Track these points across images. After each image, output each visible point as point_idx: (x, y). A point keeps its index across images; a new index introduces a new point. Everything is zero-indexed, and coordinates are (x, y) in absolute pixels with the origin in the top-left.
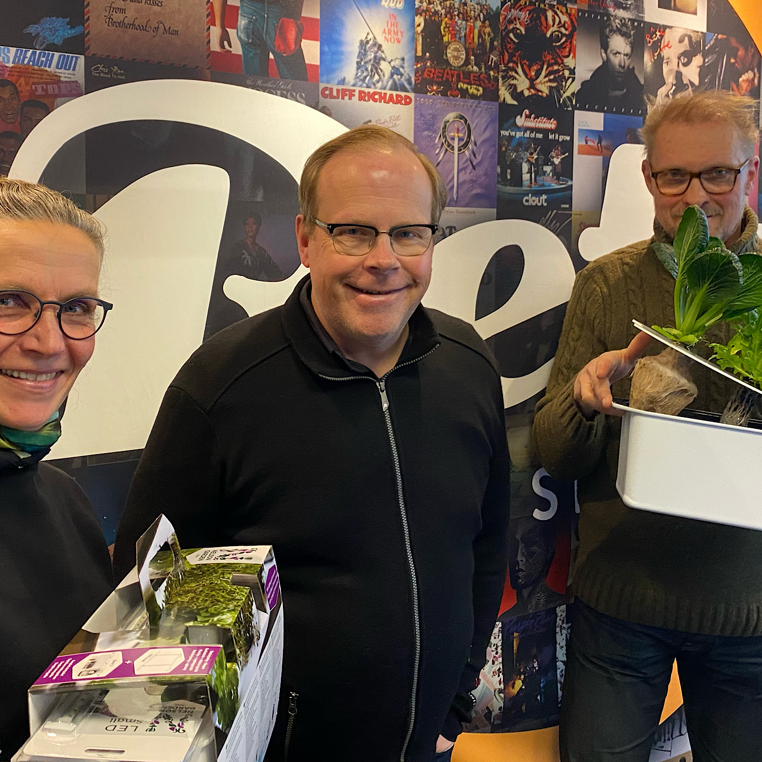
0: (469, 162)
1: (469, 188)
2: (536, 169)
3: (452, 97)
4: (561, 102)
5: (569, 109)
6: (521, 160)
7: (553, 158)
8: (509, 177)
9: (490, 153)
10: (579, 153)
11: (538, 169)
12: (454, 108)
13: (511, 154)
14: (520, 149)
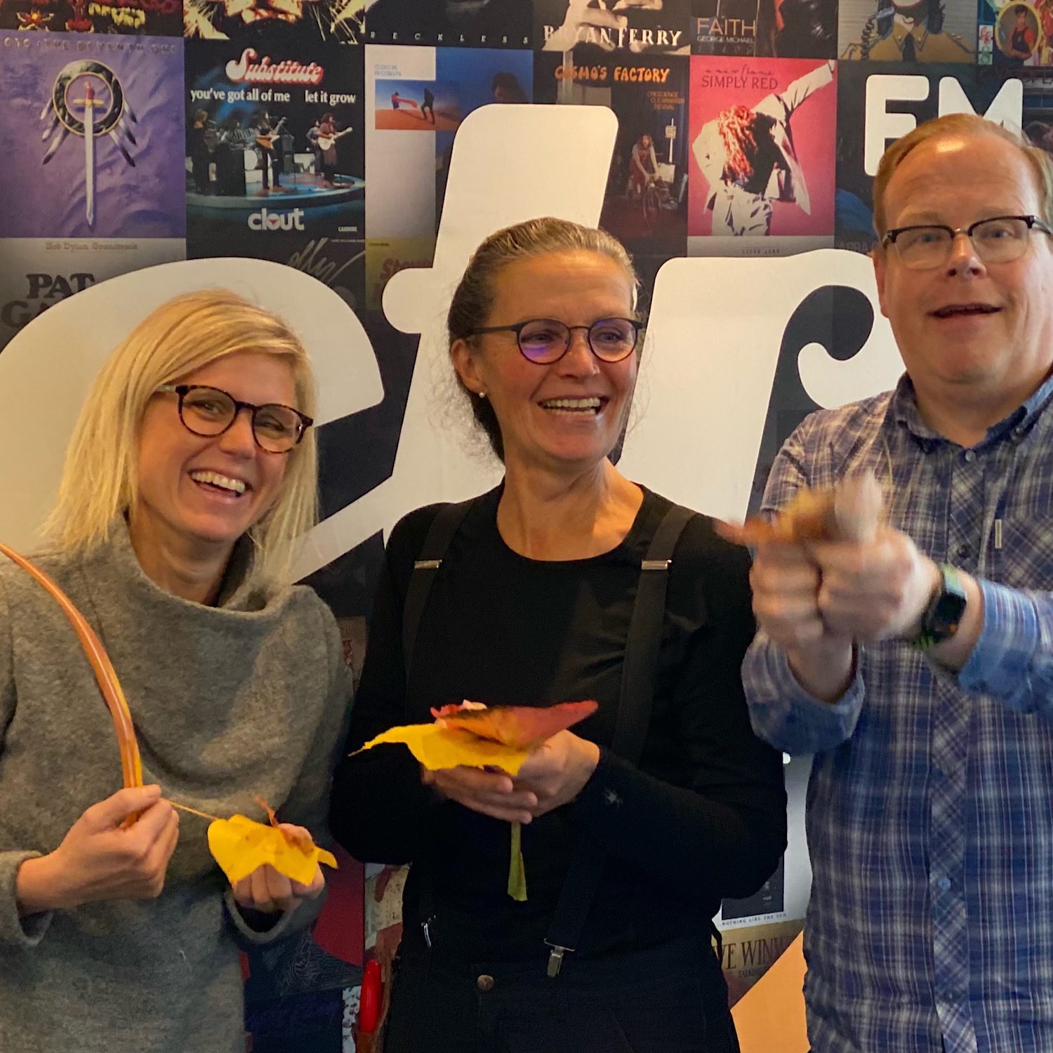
0: (120, 153)
1: (121, 201)
2: (279, 161)
3: (75, 32)
4: (332, 29)
5: (351, 42)
6: (241, 145)
7: (316, 137)
8: (213, 178)
9: (168, 133)
10: (379, 126)
11: (281, 160)
12: (82, 52)
13: (218, 134)
14: (238, 124)
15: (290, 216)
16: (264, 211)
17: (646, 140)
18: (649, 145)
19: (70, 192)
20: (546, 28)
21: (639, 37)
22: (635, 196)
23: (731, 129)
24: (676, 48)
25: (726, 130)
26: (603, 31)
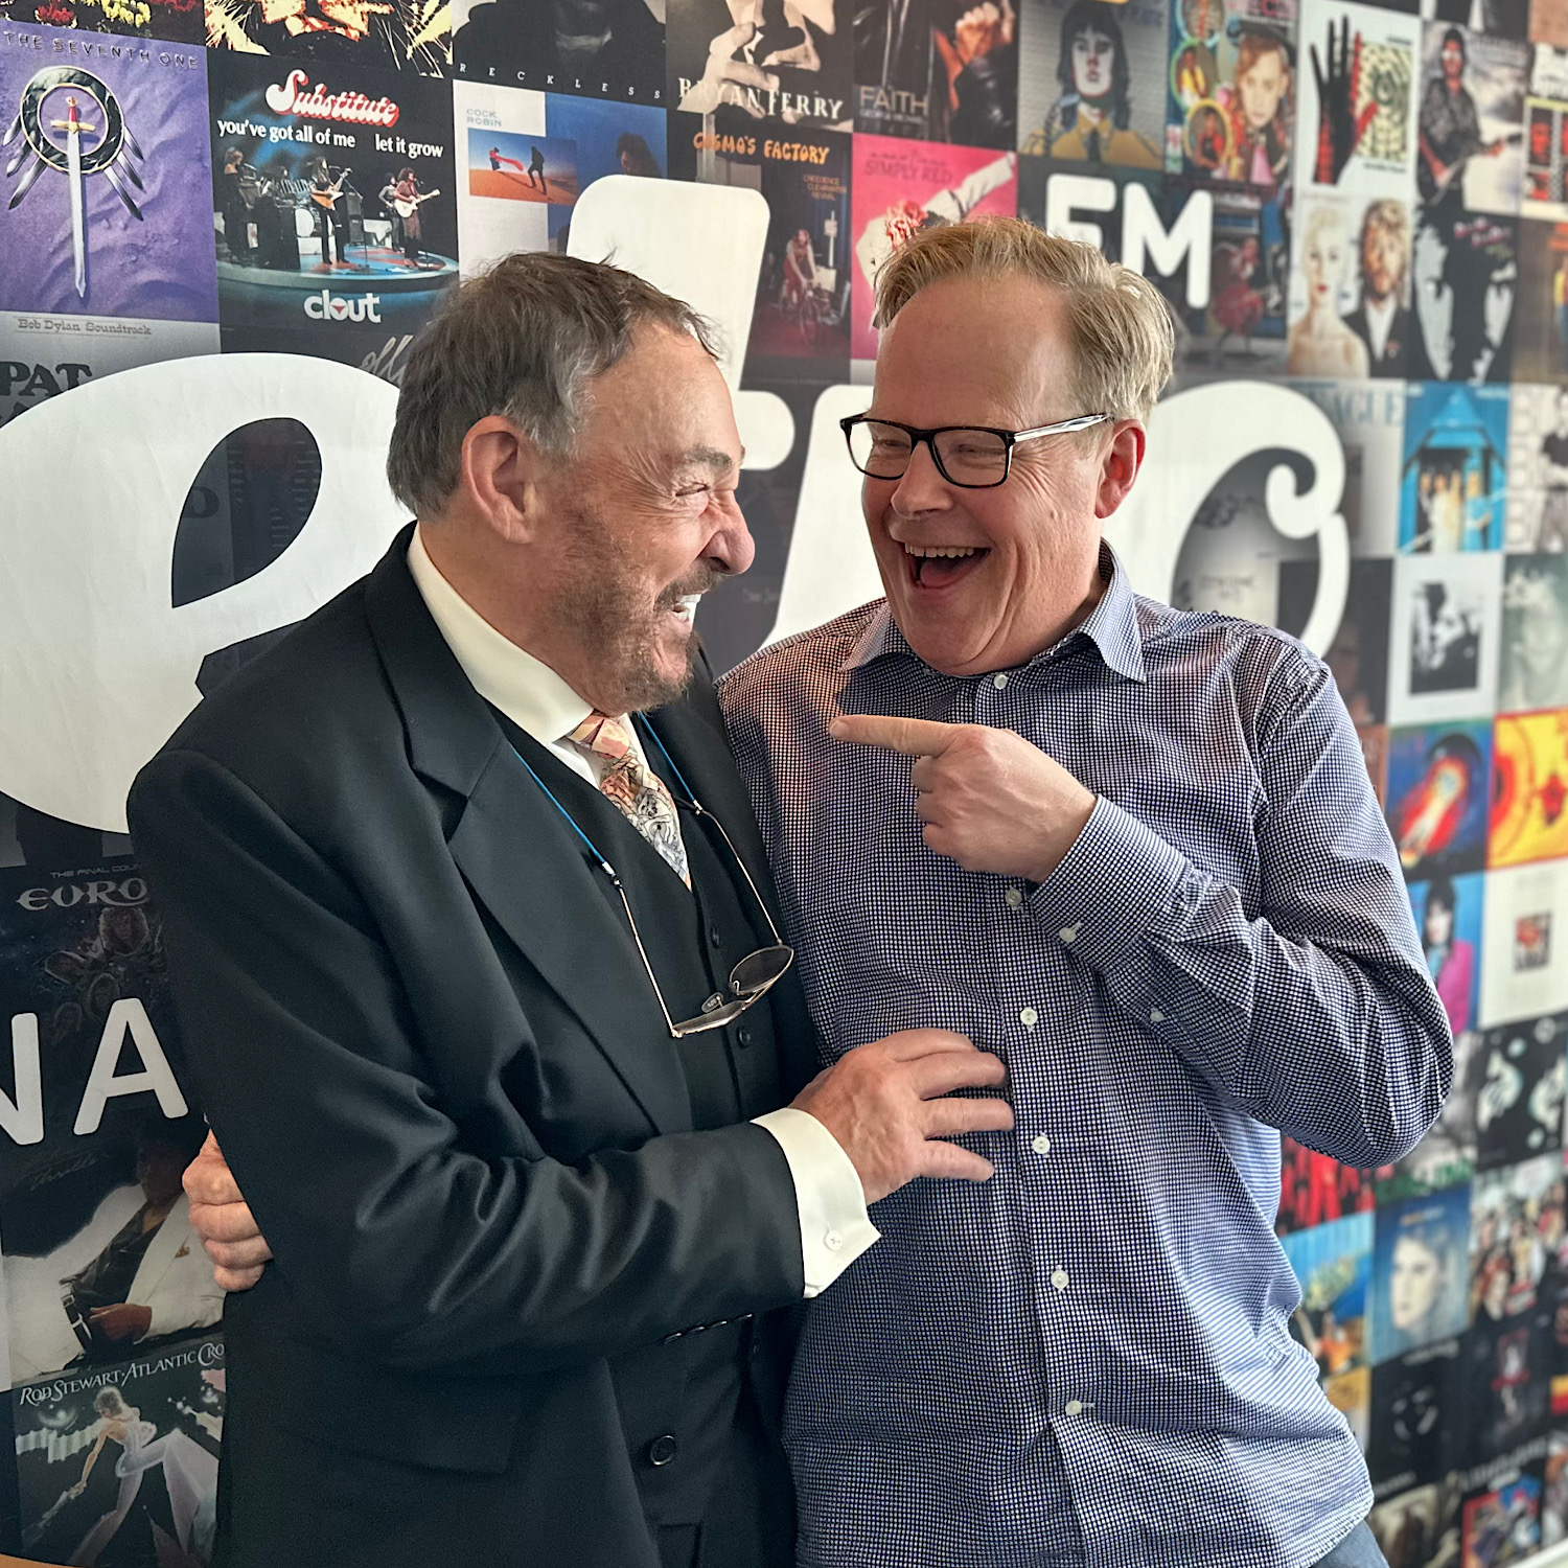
0: (120, 200)
1: (123, 265)
2: (341, 227)
3: (49, 25)
4: (409, 56)
5: (434, 75)
6: (291, 201)
7: (392, 200)
8: (254, 243)
9: (188, 177)
10: (474, 192)
11: (346, 225)
12: (60, 54)
13: (258, 184)
14: (286, 172)
15: (361, 303)
16: (326, 293)
17: (803, 236)
18: (806, 243)
19: (51, 250)
20: (682, 81)
21: (793, 104)
22: (790, 306)
23: (899, 229)
24: (836, 122)
25: (894, 230)
26: (751, 91)
